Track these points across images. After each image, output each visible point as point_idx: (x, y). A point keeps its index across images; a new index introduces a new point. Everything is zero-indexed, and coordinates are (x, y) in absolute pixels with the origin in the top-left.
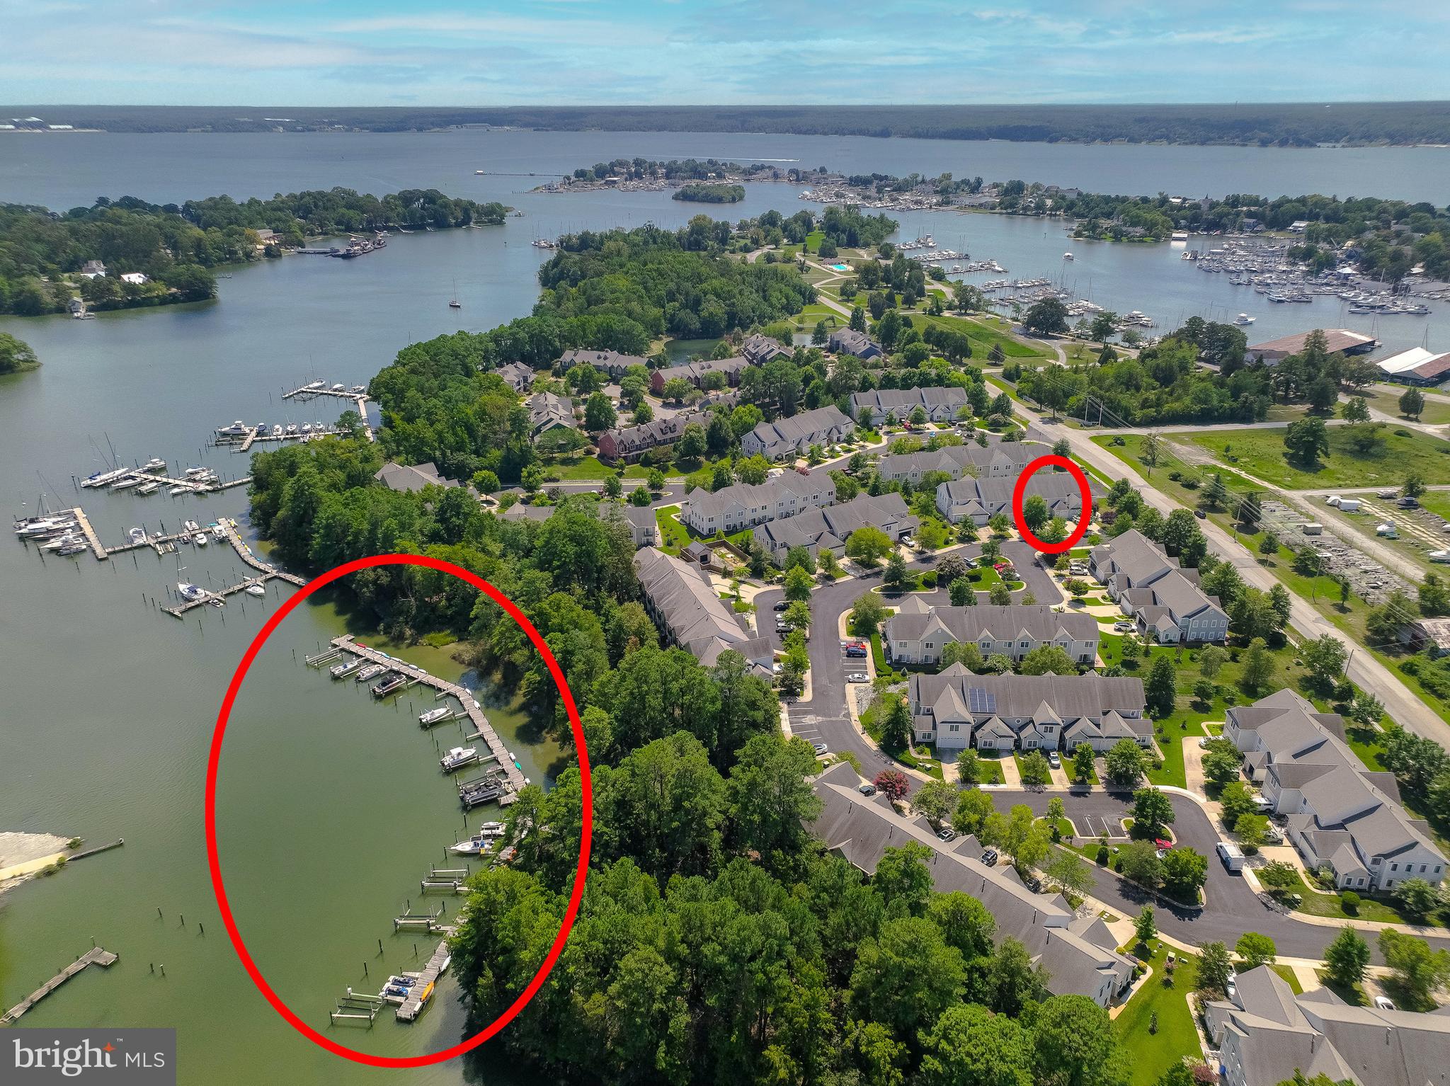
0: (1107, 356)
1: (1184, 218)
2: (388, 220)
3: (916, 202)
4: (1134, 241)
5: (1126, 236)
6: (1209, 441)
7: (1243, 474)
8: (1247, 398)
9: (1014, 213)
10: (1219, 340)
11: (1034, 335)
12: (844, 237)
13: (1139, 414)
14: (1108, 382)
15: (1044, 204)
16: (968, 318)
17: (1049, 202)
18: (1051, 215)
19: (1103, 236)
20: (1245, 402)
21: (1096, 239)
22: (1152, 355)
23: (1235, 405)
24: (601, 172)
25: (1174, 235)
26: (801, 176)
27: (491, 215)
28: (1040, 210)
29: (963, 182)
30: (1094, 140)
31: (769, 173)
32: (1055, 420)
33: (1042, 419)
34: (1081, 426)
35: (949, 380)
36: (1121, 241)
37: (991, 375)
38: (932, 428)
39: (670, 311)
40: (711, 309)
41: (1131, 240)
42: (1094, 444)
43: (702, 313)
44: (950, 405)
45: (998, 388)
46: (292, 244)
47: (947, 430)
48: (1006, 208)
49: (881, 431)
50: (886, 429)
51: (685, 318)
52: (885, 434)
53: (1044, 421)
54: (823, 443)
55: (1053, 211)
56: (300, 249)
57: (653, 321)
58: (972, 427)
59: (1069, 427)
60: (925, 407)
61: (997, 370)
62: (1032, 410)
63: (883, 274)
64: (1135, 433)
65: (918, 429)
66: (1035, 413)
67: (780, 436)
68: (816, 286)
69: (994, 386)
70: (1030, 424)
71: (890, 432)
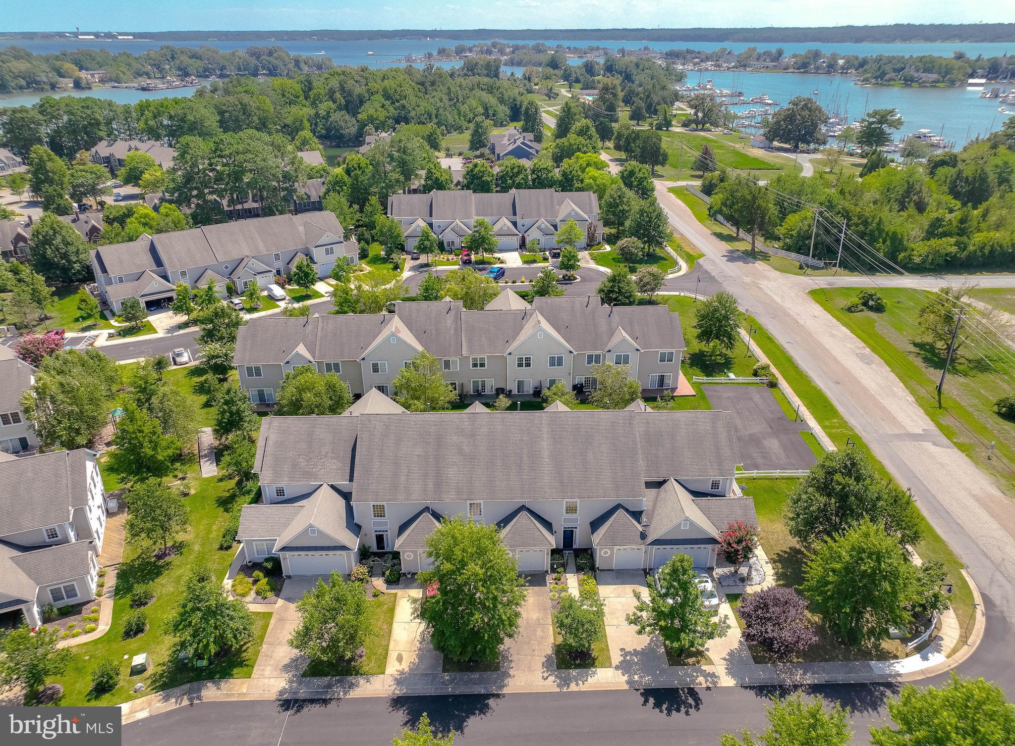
1: (982, 69)
4: (926, 86)
5: (917, 81)
9: (806, 72)
11: (779, 150)
13: (920, 249)
15: (836, 63)
16: (702, 133)
17: (840, 63)
18: (842, 73)
19: (892, 83)
21: (885, 85)
25: (970, 81)
28: (831, 68)
29: (764, 54)
32: (752, 255)
33: (731, 252)
34: (801, 268)
35: (582, 181)
36: (910, 86)
37: (686, 188)
38: (513, 260)
39: (322, 113)
40: (372, 111)
41: (922, 85)
42: (817, 309)
43: (360, 116)
44: (558, 220)
45: (683, 205)
46: (111, 80)
47: (535, 265)
48: (798, 69)
49: (409, 263)
50: (423, 259)
51: (337, 122)
52: (412, 269)
53: (732, 257)
54: (260, 281)
55: (844, 70)
56: (116, 84)
57: (294, 123)
58: (569, 260)
59: (777, 269)
60: (515, 224)
61: (698, 183)
62: (720, 236)
63: (623, 93)
64: (909, 286)
65: (483, 262)
66: (723, 242)
67: (159, 262)
68: (550, 109)
69: (679, 202)
70: (701, 261)
71: (427, 265)
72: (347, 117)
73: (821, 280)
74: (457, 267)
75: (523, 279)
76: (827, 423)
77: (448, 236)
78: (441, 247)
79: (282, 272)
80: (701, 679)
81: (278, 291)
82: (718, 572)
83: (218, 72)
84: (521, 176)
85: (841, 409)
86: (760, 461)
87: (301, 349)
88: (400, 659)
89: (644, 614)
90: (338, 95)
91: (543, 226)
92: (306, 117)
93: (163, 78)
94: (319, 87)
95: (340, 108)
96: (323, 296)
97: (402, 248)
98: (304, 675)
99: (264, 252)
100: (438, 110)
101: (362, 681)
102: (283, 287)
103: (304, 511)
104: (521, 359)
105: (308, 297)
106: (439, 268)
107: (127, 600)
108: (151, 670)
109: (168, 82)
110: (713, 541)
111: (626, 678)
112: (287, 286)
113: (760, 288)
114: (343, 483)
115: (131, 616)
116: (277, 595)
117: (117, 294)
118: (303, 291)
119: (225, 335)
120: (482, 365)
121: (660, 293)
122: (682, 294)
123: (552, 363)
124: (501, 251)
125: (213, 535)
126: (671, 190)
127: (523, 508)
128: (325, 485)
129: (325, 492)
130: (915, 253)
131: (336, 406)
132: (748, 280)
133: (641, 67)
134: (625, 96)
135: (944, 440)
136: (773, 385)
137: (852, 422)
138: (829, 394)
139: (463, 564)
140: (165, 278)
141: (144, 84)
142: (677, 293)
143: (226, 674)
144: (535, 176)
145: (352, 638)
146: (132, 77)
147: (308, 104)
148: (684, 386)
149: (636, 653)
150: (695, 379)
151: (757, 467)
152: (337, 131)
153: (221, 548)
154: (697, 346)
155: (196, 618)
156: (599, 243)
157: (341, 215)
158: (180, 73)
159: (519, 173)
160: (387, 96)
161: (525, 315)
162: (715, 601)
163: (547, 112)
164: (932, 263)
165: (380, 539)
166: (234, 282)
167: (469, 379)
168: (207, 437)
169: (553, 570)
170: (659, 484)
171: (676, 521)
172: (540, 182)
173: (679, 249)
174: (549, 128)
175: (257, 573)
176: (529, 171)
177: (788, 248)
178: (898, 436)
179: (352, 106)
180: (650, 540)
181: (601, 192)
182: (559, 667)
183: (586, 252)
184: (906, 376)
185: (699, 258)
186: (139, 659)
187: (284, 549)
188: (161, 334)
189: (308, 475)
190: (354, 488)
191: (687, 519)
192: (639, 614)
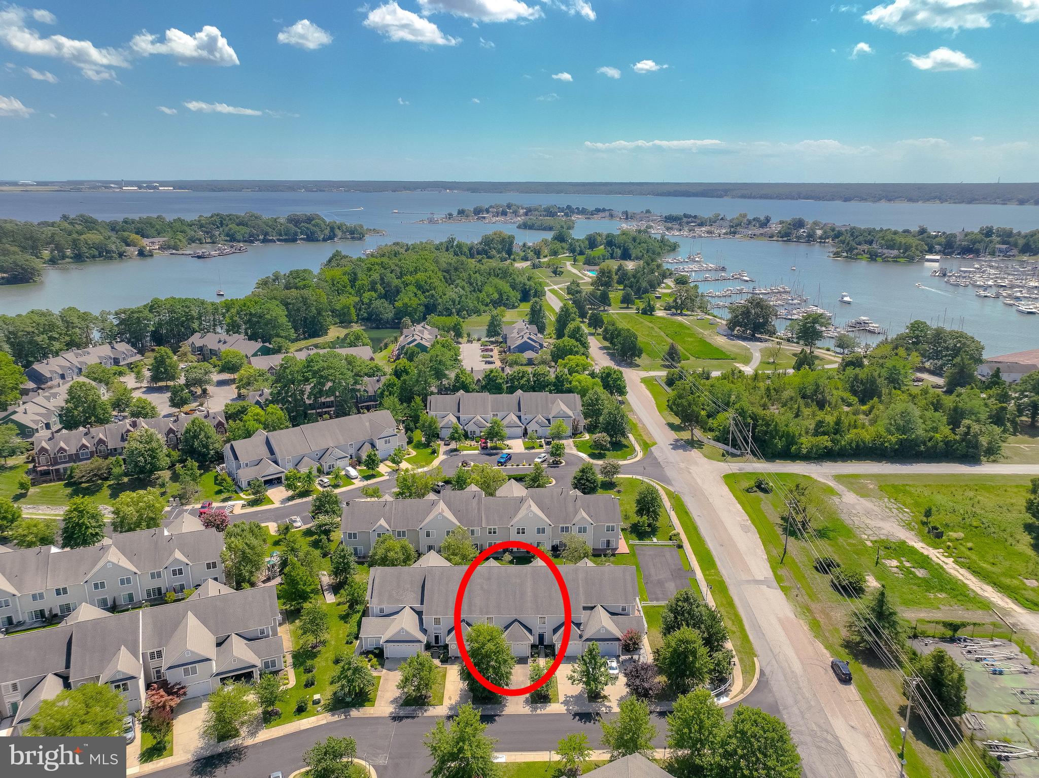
0: (804, 362)
1: (939, 244)
2: (266, 234)
3: (708, 232)
4: (888, 261)
5: (881, 257)
6: (905, 492)
7: (950, 566)
8: (969, 427)
9: (789, 241)
10: (947, 349)
11: (739, 337)
12: (619, 252)
13: (806, 442)
14: (786, 394)
15: (814, 233)
16: (679, 318)
17: (819, 232)
18: (820, 242)
19: (859, 257)
20: (967, 434)
21: (853, 259)
22: (856, 363)
23: (952, 437)
24: (478, 211)
25: (927, 257)
26: (629, 216)
27: (354, 234)
28: (810, 238)
29: (754, 219)
30: (880, 199)
31: (607, 213)
32: (692, 444)
33: (677, 441)
34: (723, 455)
35: (570, 383)
36: (875, 260)
37: (654, 379)
38: (517, 446)
39: (366, 300)
40: (406, 300)
41: (885, 260)
42: (725, 490)
43: (397, 304)
44: (550, 417)
45: (651, 396)
46: (169, 248)
47: (533, 451)
48: (782, 237)
49: (443, 449)
50: (453, 445)
51: (377, 308)
52: (446, 453)
53: (676, 445)
54: (340, 464)
55: (823, 239)
56: (174, 251)
57: (343, 309)
58: (557, 450)
59: (705, 456)
60: (519, 418)
61: (663, 373)
62: (672, 426)
63: (617, 277)
64: (795, 472)
65: (495, 448)
66: (673, 432)
67: (272, 452)
68: (556, 287)
69: (648, 393)
70: (653, 449)
71: (456, 450)
72: (386, 304)
73: (734, 466)
74: (477, 452)
75: (524, 463)
76: (707, 573)
77: (470, 428)
78: (466, 436)
79: (354, 457)
80: (604, 709)
81: (353, 472)
82: (622, 658)
83: (261, 237)
84: (525, 379)
85: (719, 564)
86: (660, 596)
87: (382, 522)
88: (450, 698)
89: (576, 675)
90: (378, 286)
91: (540, 421)
92: (352, 303)
93: (213, 243)
94: (363, 280)
95: (380, 297)
96: (383, 475)
97: (437, 436)
98: (402, 705)
99: (342, 442)
100: (460, 297)
101: (431, 708)
102: (355, 469)
103: (396, 621)
104: (518, 529)
105: (373, 476)
106: (465, 452)
107: (302, 669)
108: (322, 702)
109: (219, 249)
110: (618, 639)
111: (566, 707)
112: (358, 467)
113: (690, 473)
114: (417, 605)
115: (305, 678)
116: (382, 668)
117: (245, 475)
118: (371, 472)
119: (329, 509)
120: (495, 533)
121: (619, 476)
122: (634, 477)
123: (539, 532)
124: (510, 438)
125: (341, 636)
126: (644, 380)
127: (516, 620)
128: (407, 607)
129: (407, 610)
130: (803, 446)
131: (407, 560)
132: (682, 465)
133: (638, 241)
134: (619, 278)
135: (775, 584)
136: (680, 547)
137: (724, 572)
138: (714, 553)
139: (484, 645)
140: (276, 462)
141: (200, 252)
142: (630, 476)
143: (361, 705)
144: (535, 379)
145: (427, 685)
146: (186, 243)
147: (353, 292)
148: (623, 547)
149: (572, 697)
150: (631, 542)
151: (657, 600)
152: (377, 315)
153: (347, 643)
154: (635, 519)
155: (349, 673)
156: (581, 432)
157: (394, 410)
158: (228, 238)
159: (523, 377)
160: (419, 287)
161: (522, 500)
162: (616, 672)
163: (553, 291)
164: (816, 454)
165: (437, 638)
166: (321, 465)
167: (487, 541)
168: (326, 579)
169: (532, 656)
170: (592, 608)
171: (597, 628)
172: (538, 385)
173: (639, 439)
174: (552, 310)
175: (370, 656)
176: (531, 376)
177: (717, 439)
178: (748, 582)
179: (390, 295)
180: (584, 638)
181: (583, 393)
182: (532, 703)
183: (571, 440)
184: (767, 541)
185: (652, 446)
186: (317, 697)
187: (387, 641)
188: (277, 505)
189: (398, 601)
190: (424, 608)
191: (603, 627)
192: (573, 674)
